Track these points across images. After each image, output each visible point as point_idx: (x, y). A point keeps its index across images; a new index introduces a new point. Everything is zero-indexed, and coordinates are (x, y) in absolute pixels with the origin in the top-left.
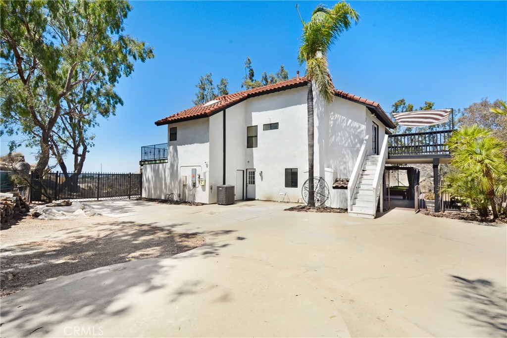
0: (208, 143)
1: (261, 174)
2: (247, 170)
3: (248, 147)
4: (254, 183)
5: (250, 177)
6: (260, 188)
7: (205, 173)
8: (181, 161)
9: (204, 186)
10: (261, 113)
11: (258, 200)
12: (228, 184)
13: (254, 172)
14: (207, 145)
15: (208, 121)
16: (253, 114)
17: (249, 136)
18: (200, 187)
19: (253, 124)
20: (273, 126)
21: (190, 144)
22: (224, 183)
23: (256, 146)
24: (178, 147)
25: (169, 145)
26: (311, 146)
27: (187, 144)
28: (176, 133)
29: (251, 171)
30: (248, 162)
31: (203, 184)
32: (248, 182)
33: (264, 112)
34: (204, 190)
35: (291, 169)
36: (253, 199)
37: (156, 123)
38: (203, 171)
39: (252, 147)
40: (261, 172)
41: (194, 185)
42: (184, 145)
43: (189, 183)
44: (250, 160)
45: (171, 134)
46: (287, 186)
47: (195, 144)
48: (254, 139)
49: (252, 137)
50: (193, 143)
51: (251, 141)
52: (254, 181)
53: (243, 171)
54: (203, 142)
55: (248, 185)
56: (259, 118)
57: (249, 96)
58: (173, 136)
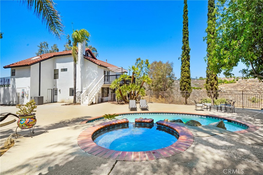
0: (30, 77)
1: (60, 91)
2: (54, 89)
3: (54, 79)
4: (57, 95)
5: (55, 92)
6: (59, 97)
7: (28, 91)
8: (17, 86)
9: (27, 97)
10: (60, 64)
11: (58, 102)
12: (41, 95)
13: (57, 90)
14: (29, 78)
15: (30, 67)
16: (57, 64)
17: (55, 74)
18: (26, 97)
19: (57, 69)
20: (65, 70)
21: (22, 78)
22: (39, 95)
23: (58, 78)
24: (15, 79)
25: (11, 78)
26: (75, 79)
27: (20, 78)
28: (15, 72)
29: (56, 89)
30: (54, 85)
31: (27, 96)
32: (54, 94)
33: (62, 63)
34: (28, 99)
35: (72, 88)
36: (57, 102)
37: (4, 67)
38: (27, 90)
39: (56, 79)
40: (60, 90)
41: (23, 97)
42: (19, 78)
43: (21, 95)
44: (55, 85)
45: (12, 73)
46: (70, 95)
47: (24, 78)
48: (57, 75)
49: (56, 74)
50: (23, 77)
51: (56, 76)
52: (57, 94)
53: (52, 89)
54: (28, 77)
55: (54, 96)
56: (59, 66)
57: (54, 56)
58: (13, 74)
